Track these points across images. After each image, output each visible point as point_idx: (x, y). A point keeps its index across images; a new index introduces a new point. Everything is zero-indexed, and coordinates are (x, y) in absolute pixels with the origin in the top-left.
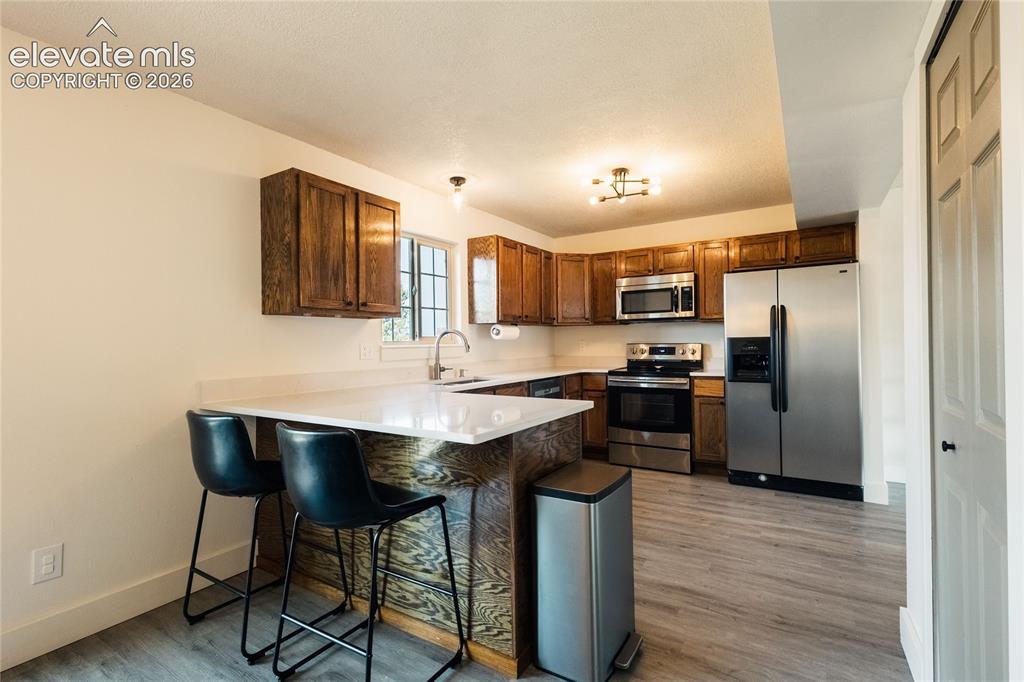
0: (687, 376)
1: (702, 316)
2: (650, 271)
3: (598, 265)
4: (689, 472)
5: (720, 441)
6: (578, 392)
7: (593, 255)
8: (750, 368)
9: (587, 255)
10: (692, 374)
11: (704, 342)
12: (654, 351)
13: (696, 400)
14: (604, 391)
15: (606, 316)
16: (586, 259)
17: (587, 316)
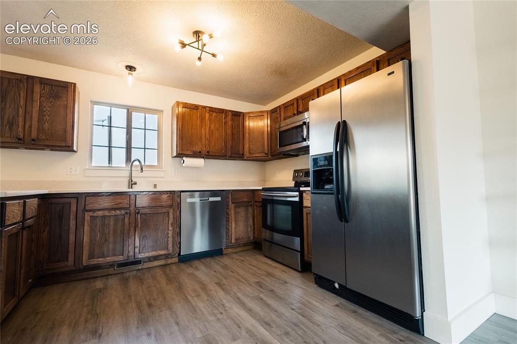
0: (298, 190)
2: (295, 114)
3: (272, 117)
4: (300, 270)
6: (249, 202)
12: (307, 174)
13: (305, 211)
15: (276, 151)
17: (266, 152)
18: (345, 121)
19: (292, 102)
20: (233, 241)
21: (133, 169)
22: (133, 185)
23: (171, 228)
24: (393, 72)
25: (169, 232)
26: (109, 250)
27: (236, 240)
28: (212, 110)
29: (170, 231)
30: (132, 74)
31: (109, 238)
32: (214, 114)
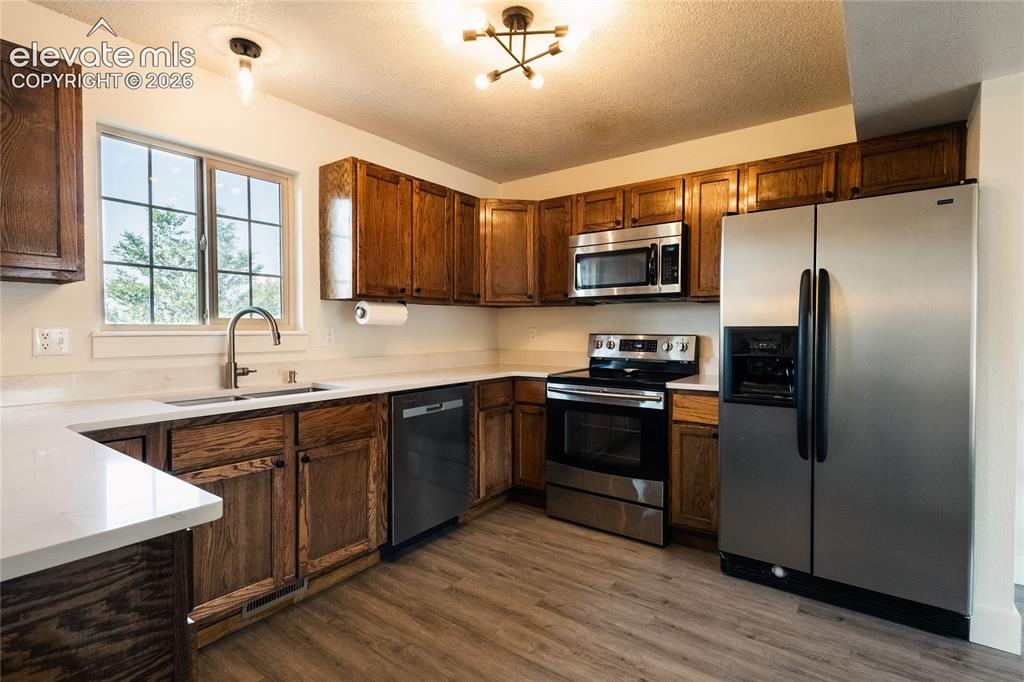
0: (662, 388)
1: (694, 291)
2: (618, 223)
3: (548, 216)
4: (662, 544)
5: (712, 498)
6: (506, 405)
7: (541, 202)
8: (763, 379)
9: (533, 202)
10: (670, 385)
11: (700, 334)
12: (626, 345)
13: (676, 430)
14: (540, 405)
15: (556, 293)
16: (531, 208)
17: (530, 292)
18: (824, 272)
19: (611, 195)
20: (482, 493)
21: (236, 332)
22: (239, 378)
23: (373, 486)
24: (951, 201)
25: (370, 495)
26: (237, 570)
27: (487, 489)
28: (427, 188)
29: (372, 493)
30: (249, 65)
31: (236, 538)
32: (428, 198)
